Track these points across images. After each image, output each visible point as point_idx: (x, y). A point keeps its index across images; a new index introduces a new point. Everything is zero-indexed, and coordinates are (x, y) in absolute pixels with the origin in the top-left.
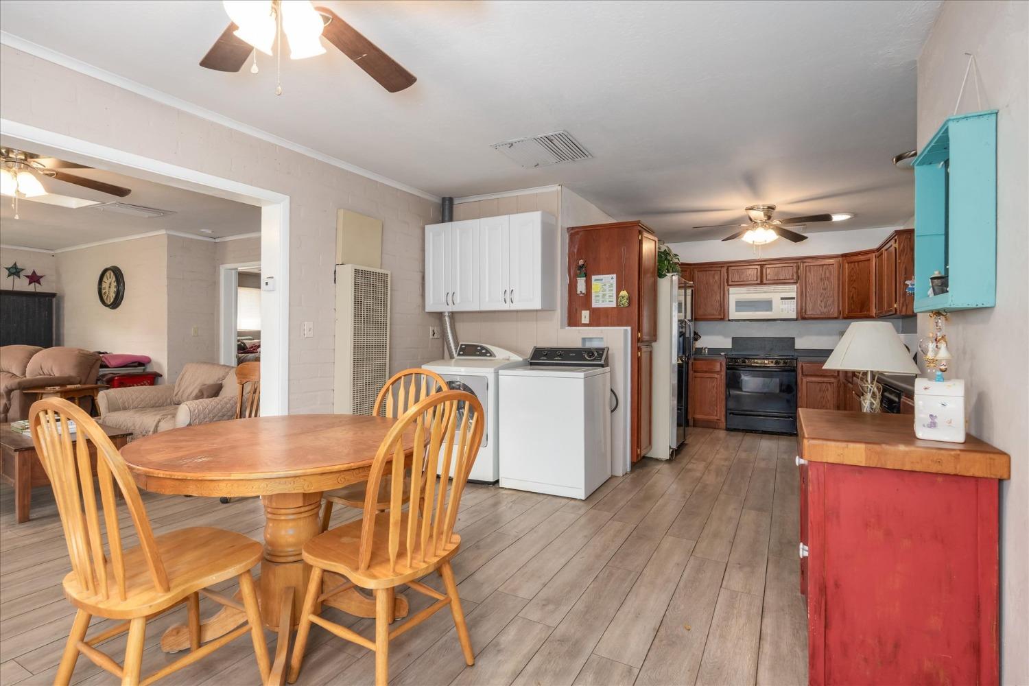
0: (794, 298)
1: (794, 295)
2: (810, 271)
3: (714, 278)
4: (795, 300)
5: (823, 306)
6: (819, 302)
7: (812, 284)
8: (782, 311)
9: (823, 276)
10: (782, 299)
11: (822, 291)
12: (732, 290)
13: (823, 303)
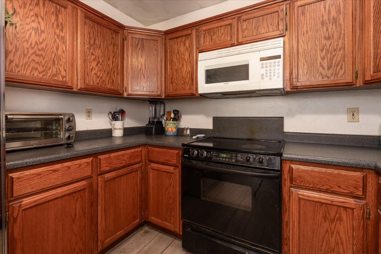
0: (279, 57)
1: (280, 52)
2: (303, 13)
3: (185, 44)
4: (281, 60)
5: (325, 65)
6: (319, 59)
7: (307, 32)
8: (262, 78)
9: (326, 18)
10: (262, 59)
11: (324, 42)
12: (201, 56)
13: (326, 60)
